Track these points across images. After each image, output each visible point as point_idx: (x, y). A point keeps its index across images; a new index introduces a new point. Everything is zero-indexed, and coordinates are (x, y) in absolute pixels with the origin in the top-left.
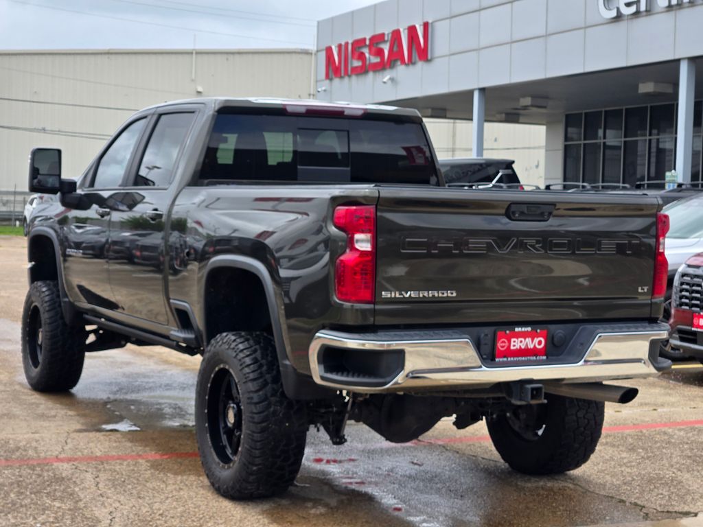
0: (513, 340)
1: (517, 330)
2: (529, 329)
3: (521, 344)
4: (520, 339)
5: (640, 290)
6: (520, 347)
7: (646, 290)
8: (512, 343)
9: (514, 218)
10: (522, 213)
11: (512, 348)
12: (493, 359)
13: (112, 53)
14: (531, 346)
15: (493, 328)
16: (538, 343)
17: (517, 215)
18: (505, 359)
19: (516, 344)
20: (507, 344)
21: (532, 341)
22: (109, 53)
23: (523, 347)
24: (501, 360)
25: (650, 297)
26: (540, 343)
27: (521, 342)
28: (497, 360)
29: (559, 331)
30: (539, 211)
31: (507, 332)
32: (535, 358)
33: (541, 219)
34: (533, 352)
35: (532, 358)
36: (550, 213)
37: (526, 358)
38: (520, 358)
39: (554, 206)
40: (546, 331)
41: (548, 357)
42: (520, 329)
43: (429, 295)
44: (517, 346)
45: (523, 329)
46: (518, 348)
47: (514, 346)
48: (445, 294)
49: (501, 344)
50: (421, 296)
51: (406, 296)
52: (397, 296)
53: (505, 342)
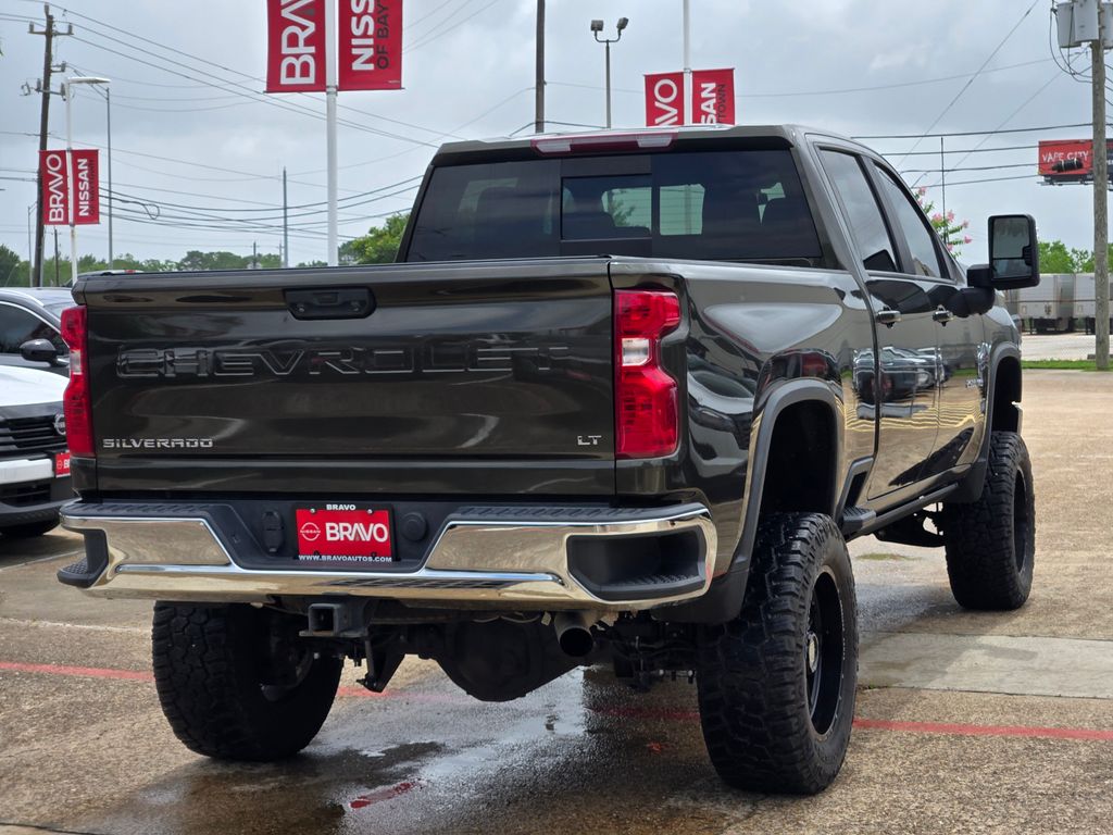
0: (328, 525)
1: (329, 507)
2: (353, 507)
3: (347, 533)
4: (341, 525)
5: (580, 442)
6: (345, 536)
8: (329, 532)
9: (299, 314)
10: (309, 306)
11: (329, 538)
12: (296, 557)
14: (366, 537)
15: (289, 503)
16: (374, 532)
17: (303, 310)
18: (316, 557)
19: (336, 532)
20: (318, 532)
21: (367, 530)
23: (351, 538)
24: (309, 557)
25: (612, 456)
26: (380, 533)
27: (346, 529)
28: (301, 557)
29: (413, 513)
30: (340, 300)
31: (313, 510)
32: (370, 559)
33: (350, 313)
34: (371, 548)
35: (365, 559)
36: (362, 303)
37: (355, 559)
38: (344, 558)
39: (366, 290)
40: (387, 512)
41: (396, 559)
42: (335, 507)
43: (169, 444)
44: (340, 536)
45: (341, 507)
46: (342, 539)
47: (333, 535)
48: (196, 443)
49: (307, 532)
50: (159, 446)
51: (136, 446)
52: (124, 445)
53: (314, 528)
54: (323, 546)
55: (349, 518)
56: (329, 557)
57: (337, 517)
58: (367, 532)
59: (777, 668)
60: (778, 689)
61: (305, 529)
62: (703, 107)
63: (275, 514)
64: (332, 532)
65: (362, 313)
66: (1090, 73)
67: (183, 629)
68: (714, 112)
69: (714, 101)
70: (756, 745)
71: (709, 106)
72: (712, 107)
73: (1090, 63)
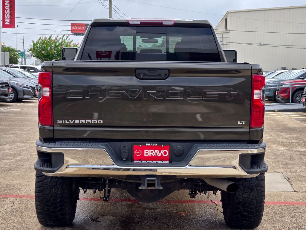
0: (145, 151)
1: (147, 144)
2: (156, 145)
3: (152, 153)
4: (150, 150)
5: (239, 123)
6: (151, 154)
7: (244, 123)
8: (145, 153)
9: (140, 77)
10: (145, 74)
11: (145, 155)
12: (132, 161)
13: (291, 8)
15: (131, 143)
16: (164, 153)
17: (142, 76)
18: (140, 162)
19: (148, 153)
20: (141, 153)
22: (290, 8)
23: (153, 155)
24: (138, 162)
25: (248, 127)
26: (165, 153)
27: (152, 152)
28: (135, 162)
29: (178, 146)
30: (157, 74)
31: (140, 146)
32: (161, 162)
33: (161, 78)
34: (162, 158)
35: (159, 162)
36: (165, 75)
37: (155, 162)
38: (151, 162)
39: (168, 70)
40: (169, 146)
41: (171, 162)
42: (149, 144)
43: (85, 122)
44: (149, 154)
45: (151, 144)
46: (150, 155)
47: (146, 154)
48: (96, 121)
49: (137, 153)
50: (81, 122)
51: (71, 122)
52: (66, 122)
53: (139, 152)
54: (143, 158)
55: (154, 148)
56: (145, 162)
57: (149, 148)
58: (160, 153)
59: (260, 191)
60: (260, 198)
61: (137, 152)
62: (6, 7)
63: (126, 147)
64: (147, 153)
65: (165, 78)
66: (108, 6)
67: (49, 183)
68: (9, 9)
69: (9, 6)
70: (250, 215)
71: (7, 8)
72: (8, 7)
73: (109, 3)
